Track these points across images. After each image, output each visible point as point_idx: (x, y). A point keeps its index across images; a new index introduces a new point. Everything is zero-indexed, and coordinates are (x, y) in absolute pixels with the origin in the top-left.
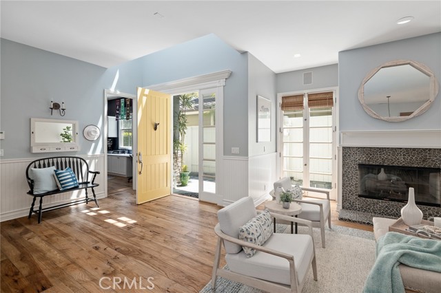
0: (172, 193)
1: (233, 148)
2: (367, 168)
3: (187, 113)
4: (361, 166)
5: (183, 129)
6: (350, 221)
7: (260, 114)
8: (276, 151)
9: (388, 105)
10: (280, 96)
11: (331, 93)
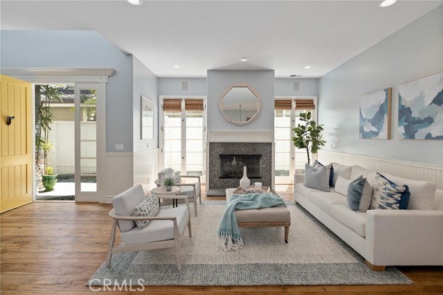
0: (34, 200)
1: (116, 145)
2: (225, 158)
3: (51, 105)
4: (222, 156)
5: (47, 124)
6: (213, 196)
7: (144, 113)
8: (158, 147)
9: (239, 112)
10: (162, 98)
11: (202, 100)
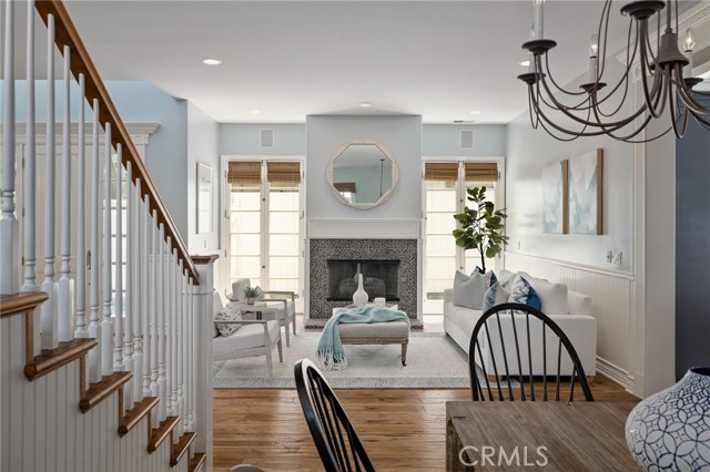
4: (331, 262)
6: (316, 327)
7: (200, 187)
8: (220, 248)
10: (226, 159)
11: (299, 163)
